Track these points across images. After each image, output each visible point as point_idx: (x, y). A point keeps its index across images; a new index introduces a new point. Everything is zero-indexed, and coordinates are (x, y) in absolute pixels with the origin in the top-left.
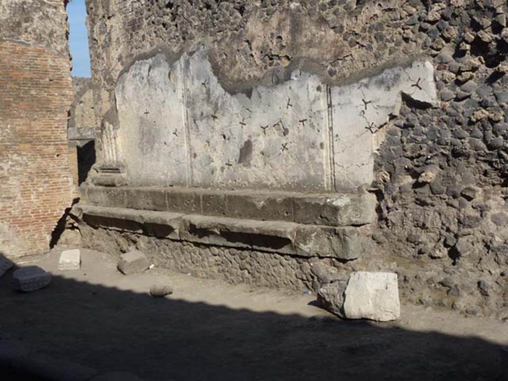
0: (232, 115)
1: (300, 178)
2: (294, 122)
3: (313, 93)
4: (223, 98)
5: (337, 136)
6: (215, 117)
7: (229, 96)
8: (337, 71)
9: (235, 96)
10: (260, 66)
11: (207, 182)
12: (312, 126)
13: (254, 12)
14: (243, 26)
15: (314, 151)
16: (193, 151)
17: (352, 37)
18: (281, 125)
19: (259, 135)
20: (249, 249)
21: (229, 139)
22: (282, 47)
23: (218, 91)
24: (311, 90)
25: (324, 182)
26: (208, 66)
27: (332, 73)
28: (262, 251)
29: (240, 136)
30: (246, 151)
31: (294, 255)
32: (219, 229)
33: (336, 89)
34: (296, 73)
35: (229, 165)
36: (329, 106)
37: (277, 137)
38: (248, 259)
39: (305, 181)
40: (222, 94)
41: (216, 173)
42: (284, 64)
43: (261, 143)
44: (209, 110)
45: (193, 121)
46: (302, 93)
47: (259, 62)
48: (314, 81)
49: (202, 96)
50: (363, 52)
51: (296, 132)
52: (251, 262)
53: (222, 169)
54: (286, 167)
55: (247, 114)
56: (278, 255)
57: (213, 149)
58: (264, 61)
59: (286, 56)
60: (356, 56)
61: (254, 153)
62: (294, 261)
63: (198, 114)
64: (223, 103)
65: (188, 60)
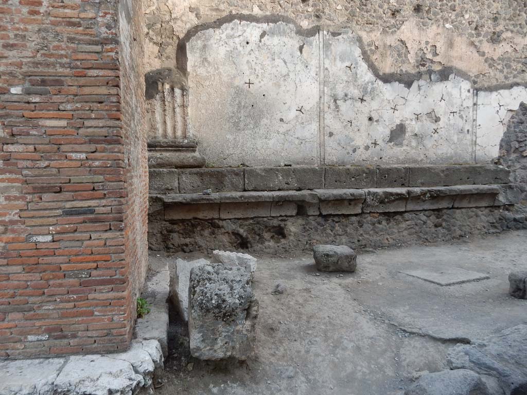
0: (383, 100)
1: (449, 155)
2: (445, 113)
3: (465, 94)
4: (373, 84)
5: (480, 125)
6: (363, 100)
7: (380, 83)
8: (479, 81)
9: (388, 86)
10: (413, 65)
11: (345, 160)
12: (461, 117)
13: (411, 19)
14: (397, 27)
15: (461, 135)
16: (328, 130)
17: (491, 62)
18: (433, 114)
19: (411, 120)
20: (448, 208)
21: (377, 121)
22: (436, 54)
23: (369, 76)
24: (463, 91)
25: (467, 157)
26: (358, 52)
27: (475, 82)
28: (461, 208)
29: (391, 120)
30: (398, 133)
31: (488, 207)
32: (428, 195)
33: (481, 94)
34: (452, 76)
35: (375, 144)
36: (475, 104)
37: (429, 123)
38: (445, 217)
39: (451, 158)
40: (372, 80)
41: (359, 152)
42: (437, 68)
43: (413, 127)
44: (356, 93)
45: (332, 101)
46: (455, 92)
47: (412, 61)
48: (466, 85)
49: (345, 78)
50: (498, 73)
51: (446, 121)
52: (448, 219)
53: (367, 148)
54: (437, 146)
55: (402, 101)
56: (475, 209)
57: (356, 130)
58: (417, 61)
59: (440, 62)
60: (492, 74)
61: (407, 135)
62: (487, 211)
63: (341, 94)
64: (373, 89)
65: (329, 40)
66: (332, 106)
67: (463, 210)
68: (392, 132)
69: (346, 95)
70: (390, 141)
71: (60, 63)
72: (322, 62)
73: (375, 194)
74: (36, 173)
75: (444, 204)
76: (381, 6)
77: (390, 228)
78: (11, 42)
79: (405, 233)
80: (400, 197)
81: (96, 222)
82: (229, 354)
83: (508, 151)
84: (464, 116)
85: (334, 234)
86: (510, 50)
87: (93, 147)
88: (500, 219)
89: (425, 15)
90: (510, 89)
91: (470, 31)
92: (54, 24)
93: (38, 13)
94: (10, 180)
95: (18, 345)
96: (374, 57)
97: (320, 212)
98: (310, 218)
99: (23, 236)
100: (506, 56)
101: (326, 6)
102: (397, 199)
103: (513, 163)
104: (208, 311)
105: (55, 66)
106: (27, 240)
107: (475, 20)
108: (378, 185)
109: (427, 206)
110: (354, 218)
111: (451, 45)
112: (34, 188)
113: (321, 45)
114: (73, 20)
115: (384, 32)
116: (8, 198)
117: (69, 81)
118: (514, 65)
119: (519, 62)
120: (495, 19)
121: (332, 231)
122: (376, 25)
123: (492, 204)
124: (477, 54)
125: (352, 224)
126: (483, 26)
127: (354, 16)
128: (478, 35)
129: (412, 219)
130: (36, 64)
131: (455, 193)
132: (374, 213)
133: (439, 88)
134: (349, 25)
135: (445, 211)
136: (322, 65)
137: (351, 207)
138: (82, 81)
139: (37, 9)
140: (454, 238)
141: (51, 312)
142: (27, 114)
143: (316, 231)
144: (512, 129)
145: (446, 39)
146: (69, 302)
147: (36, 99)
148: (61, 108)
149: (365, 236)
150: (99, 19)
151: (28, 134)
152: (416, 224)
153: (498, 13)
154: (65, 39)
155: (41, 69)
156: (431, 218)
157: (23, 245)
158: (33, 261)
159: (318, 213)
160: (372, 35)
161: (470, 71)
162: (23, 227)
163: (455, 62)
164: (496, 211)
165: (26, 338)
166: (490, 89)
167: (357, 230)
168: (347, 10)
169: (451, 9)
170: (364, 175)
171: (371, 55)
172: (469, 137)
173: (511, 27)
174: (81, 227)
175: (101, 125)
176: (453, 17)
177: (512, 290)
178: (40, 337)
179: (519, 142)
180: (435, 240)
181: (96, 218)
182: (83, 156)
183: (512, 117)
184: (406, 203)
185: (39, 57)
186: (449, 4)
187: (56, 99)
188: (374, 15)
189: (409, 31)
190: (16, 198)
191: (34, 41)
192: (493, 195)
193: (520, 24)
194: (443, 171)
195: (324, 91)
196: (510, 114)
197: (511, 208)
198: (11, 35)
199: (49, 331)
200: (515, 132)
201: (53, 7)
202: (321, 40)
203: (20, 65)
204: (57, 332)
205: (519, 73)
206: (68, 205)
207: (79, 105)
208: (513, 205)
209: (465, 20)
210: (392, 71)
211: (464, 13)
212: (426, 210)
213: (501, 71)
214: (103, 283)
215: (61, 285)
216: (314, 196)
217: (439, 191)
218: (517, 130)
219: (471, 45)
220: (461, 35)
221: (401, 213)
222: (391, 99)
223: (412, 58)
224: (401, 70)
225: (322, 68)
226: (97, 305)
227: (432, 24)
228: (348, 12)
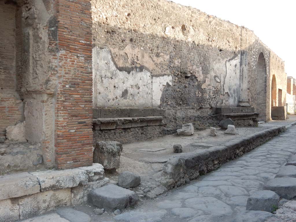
0: (119, 79)
2: (142, 85)
4: (115, 71)
5: (154, 91)
6: (112, 78)
7: (118, 71)
8: (153, 72)
9: (121, 72)
10: (130, 64)
11: (105, 105)
12: (147, 87)
13: (129, 44)
14: (124, 47)
15: (148, 95)
16: (98, 91)
17: (156, 64)
18: (137, 85)
19: (130, 88)
20: (146, 126)
21: (117, 88)
22: (138, 60)
23: (114, 68)
24: (148, 76)
25: (150, 105)
26: (110, 57)
27: (151, 73)
28: (150, 126)
29: (122, 87)
30: (125, 93)
31: (159, 125)
32: (139, 120)
33: (154, 78)
34: (144, 70)
35: (117, 98)
36: (152, 82)
37: (136, 89)
38: (144, 130)
39: (144, 104)
40: (115, 69)
41: (110, 101)
42: (138, 66)
43: (131, 91)
44: (109, 75)
45: (100, 78)
46: (145, 77)
47: (130, 62)
48: (149, 74)
49: (105, 68)
50: (159, 69)
51: (142, 89)
52: (146, 131)
53: (113, 100)
54: (139, 99)
55: (126, 79)
56: (154, 126)
57: (109, 91)
58: (131, 62)
59: (139, 63)
60: (157, 70)
61: (128, 94)
62: (158, 127)
63: (104, 75)
64: (116, 73)
65: (99, 50)
66: (100, 81)
67: (151, 127)
68: (123, 93)
69: (106, 76)
70: (122, 97)
71: (79, 79)
72: (96, 60)
73: (121, 120)
74: (72, 111)
75: (144, 124)
76: (118, 38)
77: (126, 135)
78: (67, 72)
79: (131, 137)
80: (130, 122)
81: (86, 126)
82: (114, 167)
83: (163, 102)
84: (148, 87)
85: (105, 138)
86: (163, 60)
87: (86, 103)
88: (163, 130)
89: (134, 43)
90: (163, 76)
91: (149, 51)
92: (77, 67)
93: (74, 64)
94: (65, 113)
95: (65, 165)
96: (116, 59)
97: (100, 128)
98: (96, 131)
99: (68, 130)
100: (161, 63)
101: (97, 35)
102: (129, 122)
103: (165, 107)
104: (110, 153)
105: (77, 80)
106: (69, 131)
107: (151, 47)
108: (120, 116)
109: (139, 125)
110: (112, 131)
111: (143, 57)
112: (71, 115)
113: (96, 53)
114: (82, 66)
115: (119, 49)
116: (64, 119)
117: (81, 84)
118: (164, 66)
119: (166, 65)
120: (158, 47)
121: (104, 137)
122: (116, 46)
123: (160, 124)
124: (152, 61)
125: (112, 134)
126: (154, 50)
127: (108, 41)
128: (152, 53)
129: (133, 131)
130: (73, 79)
131: (149, 120)
132: (120, 128)
133: (140, 75)
134: (106, 45)
135: (145, 127)
136: (96, 61)
137: (112, 126)
138: (84, 84)
139: (74, 63)
140: (148, 138)
141: (74, 154)
142: (70, 93)
143: (99, 137)
144: (164, 93)
145: (141, 54)
146: (79, 150)
147: (73, 89)
148: (79, 92)
149: (117, 139)
150: (89, 67)
151: (70, 99)
152: (135, 133)
153: (158, 45)
154: (80, 72)
155: (74, 80)
156: (140, 130)
157: (67, 133)
158: (69, 138)
159: (99, 129)
160: (115, 50)
161: (150, 68)
162: (67, 127)
163: (144, 64)
164: (161, 127)
165: (67, 162)
166: (157, 76)
167: (113, 136)
168: (105, 38)
169: (143, 42)
170: (115, 112)
171: (115, 59)
172: (150, 96)
173: (163, 51)
174: (83, 127)
175: (88, 97)
176: (144, 45)
177: (175, 150)
178: (71, 162)
179: (167, 98)
180: (141, 140)
181: (86, 125)
182: (83, 106)
183: (164, 88)
184: (132, 124)
185: (73, 77)
186: (142, 40)
187: (78, 89)
188: (116, 41)
189: (128, 49)
190: (66, 119)
191: (72, 72)
192: (160, 120)
193: (166, 50)
194: (143, 110)
195: (97, 73)
196: (164, 87)
197: (166, 126)
198: (67, 70)
199: (73, 160)
200: (165, 94)
201: (77, 62)
202: (96, 50)
203: (69, 79)
204: (75, 160)
205: (166, 70)
206: (80, 121)
207: (83, 91)
208: (166, 125)
209: (148, 46)
210: (122, 66)
211: (147, 43)
212: (138, 127)
213: (160, 69)
214: (87, 144)
215: (76, 145)
216: (99, 121)
217: (143, 118)
218: (166, 93)
219: (150, 57)
220: (146, 52)
221: (129, 128)
222: (122, 78)
223: (129, 61)
224: (126, 66)
225: (96, 63)
226: (85, 151)
227: (136, 47)
228: (106, 39)
